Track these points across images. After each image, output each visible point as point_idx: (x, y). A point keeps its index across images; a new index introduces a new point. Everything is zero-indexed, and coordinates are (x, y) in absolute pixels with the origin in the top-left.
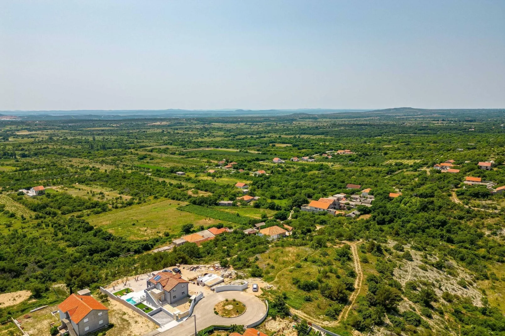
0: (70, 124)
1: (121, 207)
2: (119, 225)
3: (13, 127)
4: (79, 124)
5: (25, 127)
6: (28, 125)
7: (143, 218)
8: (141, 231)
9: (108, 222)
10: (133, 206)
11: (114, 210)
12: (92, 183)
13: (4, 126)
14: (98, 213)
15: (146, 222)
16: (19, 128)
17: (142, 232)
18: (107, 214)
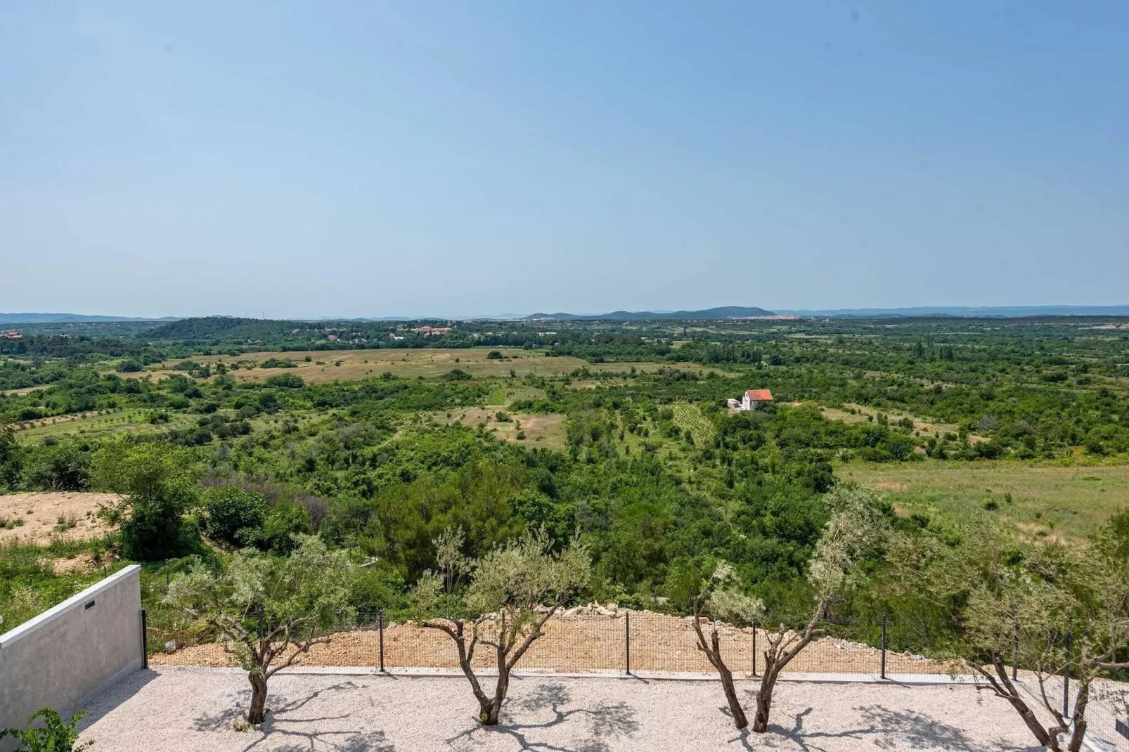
0: (886, 326)
1: (956, 458)
2: (932, 499)
3: (784, 328)
4: (907, 326)
5: (803, 328)
6: (809, 326)
7: (1037, 496)
8: (1018, 531)
9: (898, 485)
10: (1002, 463)
11: (931, 461)
12: (890, 403)
13: (771, 327)
14: (876, 461)
15: (1049, 510)
16: (793, 329)
17: (1022, 538)
18: (905, 468)
